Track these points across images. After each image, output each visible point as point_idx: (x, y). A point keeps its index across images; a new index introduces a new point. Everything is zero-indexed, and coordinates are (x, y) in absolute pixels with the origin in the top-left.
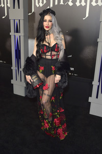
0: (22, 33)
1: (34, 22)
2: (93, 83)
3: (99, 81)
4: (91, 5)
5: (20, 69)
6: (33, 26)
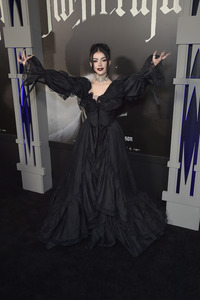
1: (54, 52)
2: (169, 164)
3: (180, 161)
4: (159, 12)
5: (32, 144)
6: (52, 58)
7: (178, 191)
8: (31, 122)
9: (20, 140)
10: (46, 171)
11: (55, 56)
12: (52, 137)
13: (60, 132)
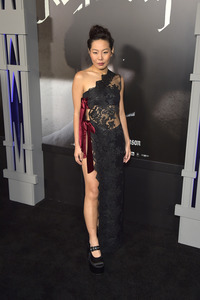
0: (23, 66)
1: (51, 40)
2: (184, 173)
5: (23, 146)
6: (49, 48)
7: (193, 205)
8: (22, 121)
9: (9, 142)
10: (38, 178)
11: (52, 44)
12: (46, 139)
13: (56, 134)
